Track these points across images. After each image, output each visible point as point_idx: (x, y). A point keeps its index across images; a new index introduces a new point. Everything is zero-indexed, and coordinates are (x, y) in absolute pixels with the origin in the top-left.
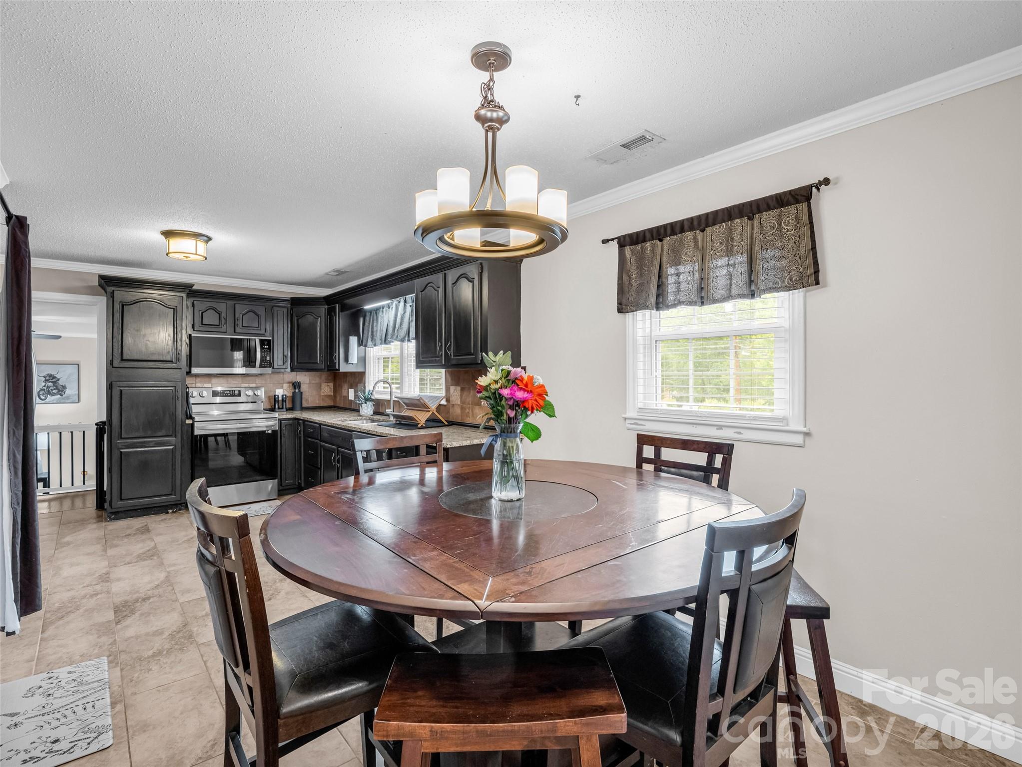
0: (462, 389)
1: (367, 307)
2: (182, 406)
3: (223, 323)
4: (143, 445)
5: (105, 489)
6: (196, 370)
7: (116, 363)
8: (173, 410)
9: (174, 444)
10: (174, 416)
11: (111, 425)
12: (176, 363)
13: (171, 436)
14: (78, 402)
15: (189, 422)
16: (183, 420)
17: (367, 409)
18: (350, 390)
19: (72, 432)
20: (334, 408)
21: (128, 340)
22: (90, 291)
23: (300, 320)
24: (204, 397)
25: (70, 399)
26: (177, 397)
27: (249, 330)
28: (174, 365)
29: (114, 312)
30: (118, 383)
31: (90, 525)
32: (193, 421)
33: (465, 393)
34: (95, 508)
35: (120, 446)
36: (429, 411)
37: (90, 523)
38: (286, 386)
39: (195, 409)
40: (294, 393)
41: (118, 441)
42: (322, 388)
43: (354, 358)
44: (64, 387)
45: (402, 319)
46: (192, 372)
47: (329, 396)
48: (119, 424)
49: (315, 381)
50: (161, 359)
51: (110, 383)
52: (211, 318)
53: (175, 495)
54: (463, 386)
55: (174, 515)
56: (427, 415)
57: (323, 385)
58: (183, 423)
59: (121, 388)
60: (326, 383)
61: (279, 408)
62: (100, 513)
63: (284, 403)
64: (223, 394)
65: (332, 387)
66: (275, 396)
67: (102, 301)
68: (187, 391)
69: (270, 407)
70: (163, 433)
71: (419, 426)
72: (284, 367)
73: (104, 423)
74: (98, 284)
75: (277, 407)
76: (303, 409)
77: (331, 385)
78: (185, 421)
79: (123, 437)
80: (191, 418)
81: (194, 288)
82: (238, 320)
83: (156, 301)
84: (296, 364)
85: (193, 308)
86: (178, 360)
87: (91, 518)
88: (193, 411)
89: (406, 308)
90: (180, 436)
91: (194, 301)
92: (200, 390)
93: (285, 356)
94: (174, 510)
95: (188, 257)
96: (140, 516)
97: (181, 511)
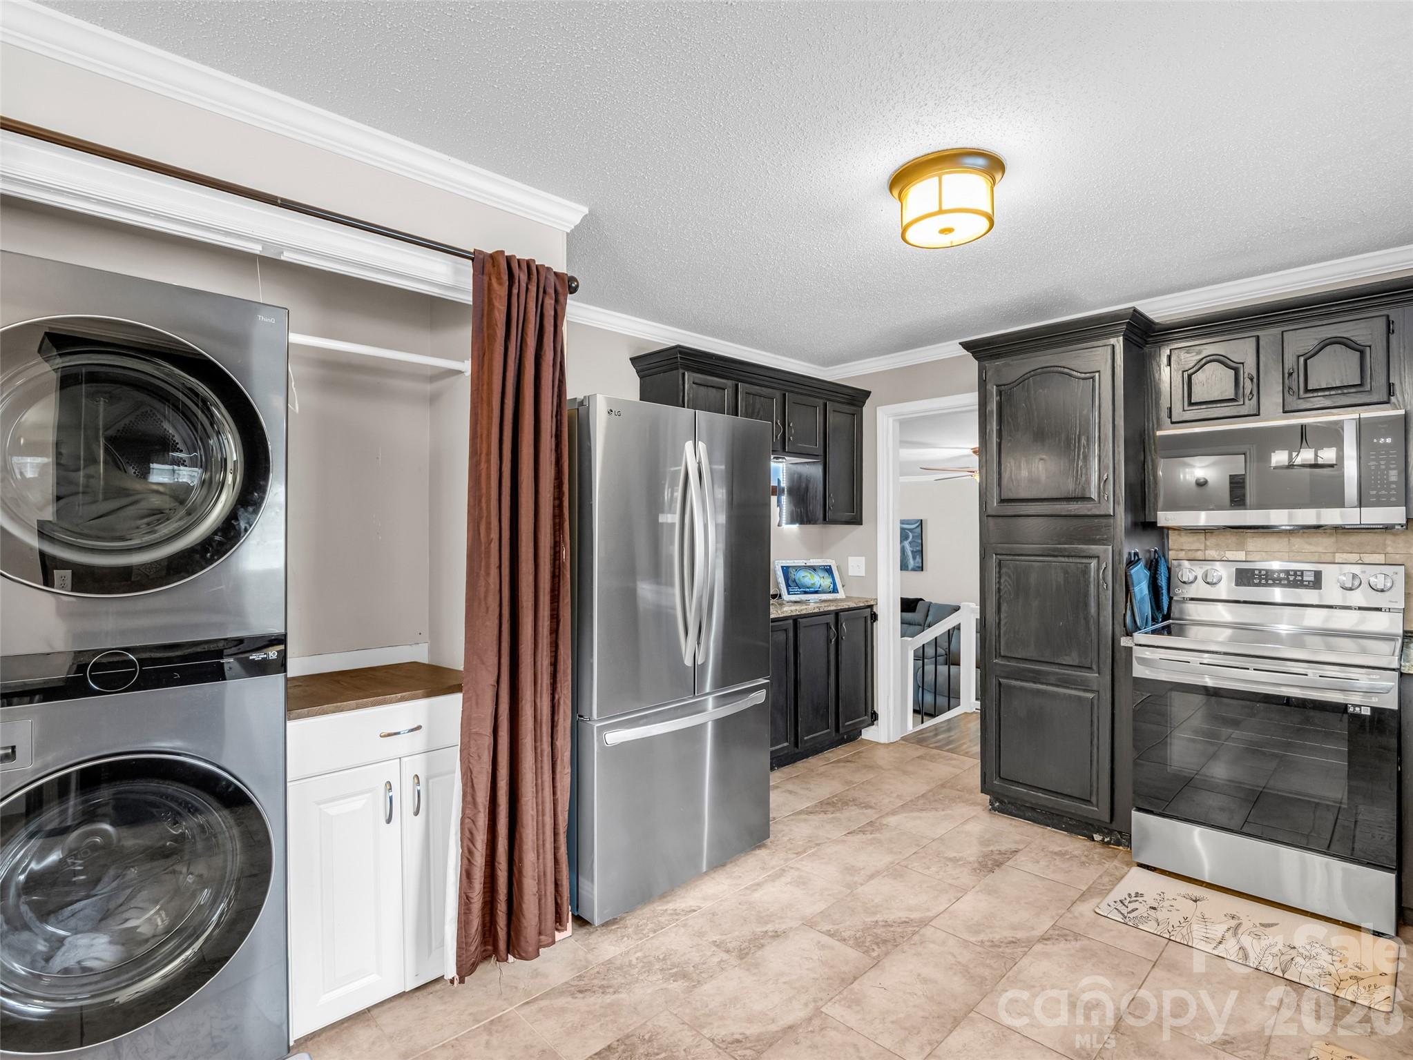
2: (1113, 604)
3: (1247, 391)
4: (1035, 677)
7: (993, 506)
8: (1094, 610)
9: (1096, 688)
10: (1094, 624)
11: (985, 627)
12: (1099, 503)
13: (1090, 669)
15: (1127, 642)
16: (1117, 637)
21: (1009, 462)
24: (1211, 584)
26: (1102, 582)
27: (1329, 399)
28: (1096, 507)
29: (987, 408)
30: (995, 546)
32: (1133, 641)
35: (997, 672)
41: (995, 661)
48: (997, 627)
51: (984, 545)
53: (1097, 807)
58: (1117, 643)
59: (1000, 557)
70: (1073, 658)
78: (1120, 641)
79: (1002, 653)
82: (1291, 375)
85: (1169, 368)
86: (1103, 495)
90: (1109, 673)
92: (1205, 565)
94: (1106, 840)
95: (950, 230)
96: (1038, 823)
97: (1121, 848)
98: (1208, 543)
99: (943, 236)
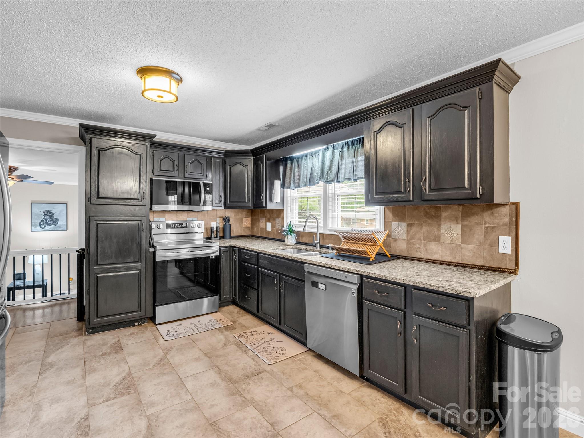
0: (410, 225)
1: (295, 155)
2: (146, 237)
3: (176, 169)
4: (115, 270)
5: (85, 304)
6: (156, 207)
7: (94, 200)
8: (140, 240)
9: (140, 269)
10: (140, 245)
11: (89, 253)
12: (142, 201)
13: (138, 262)
14: (67, 230)
15: (152, 250)
16: (147, 249)
17: (292, 240)
18: (267, 223)
19: (60, 255)
20: (252, 237)
21: (103, 182)
22: (72, 141)
23: (232, 169)
24: (160, 229)
25: (61, 227)
26: (142, 229)
27: (195, 176)
28: (140, 203)
29: (92, 156)
30: (95, 217)
31: (72, 339)
32: (155, 249)
33: (414, 229)
34: (77, 319)
35: (96, 271)
36: (376, 246)
37: (71, 337)
38: (218, 220)
39: (155, 238)
40: (225, 225)
41: (95, 267)
42: (243, 221)
43: (277, 198)
44: (57, 219)
45: (331, 162)
46: (153, 209)
47: (248, 227)
48: (96, 253)
49: (238, 216)
50: (130, 197)
51: (88, 217)
52: (166, 165)
53: (141, 312)
54: (409, 222)
55: (140, 328)
56: (377, 250)
57: (244, 219)
58: (147, 251)
59: (98, 222)
60: (245, 217)
61: (214, 237)
62: (80, 324)
63: (218, 233)
64: (173, 226)
65: (250, 221)
66: (211, 228)
67: (82, 150)
68: (150, 224)
69: (207, 236)
70: (131, 259)
71: (371, 260)
72: (219, 205)
73: (83, 250)
74: (79, 136)
75: (213, 236)
76: (232, 237)
77: (249, 219)
78: (149, 249)
79: (99, 263)
80: (153, 246)
81: (154, 140)
82: (187, 167)
83: (126, 148)
84: (228, 203)
85: (153, 156)
86: (143, 198)
87: (73, 331)
88: (154, 240)
89: (334, 154)
90: (144, 262)
91: (154, 151)
92: (158, 223)
93: (220, 196)
94: (139, 323)
95: (162, 97)
96: (112, 330)
97: (145, 324)
98: (154, 215)
99: (158, 98)
